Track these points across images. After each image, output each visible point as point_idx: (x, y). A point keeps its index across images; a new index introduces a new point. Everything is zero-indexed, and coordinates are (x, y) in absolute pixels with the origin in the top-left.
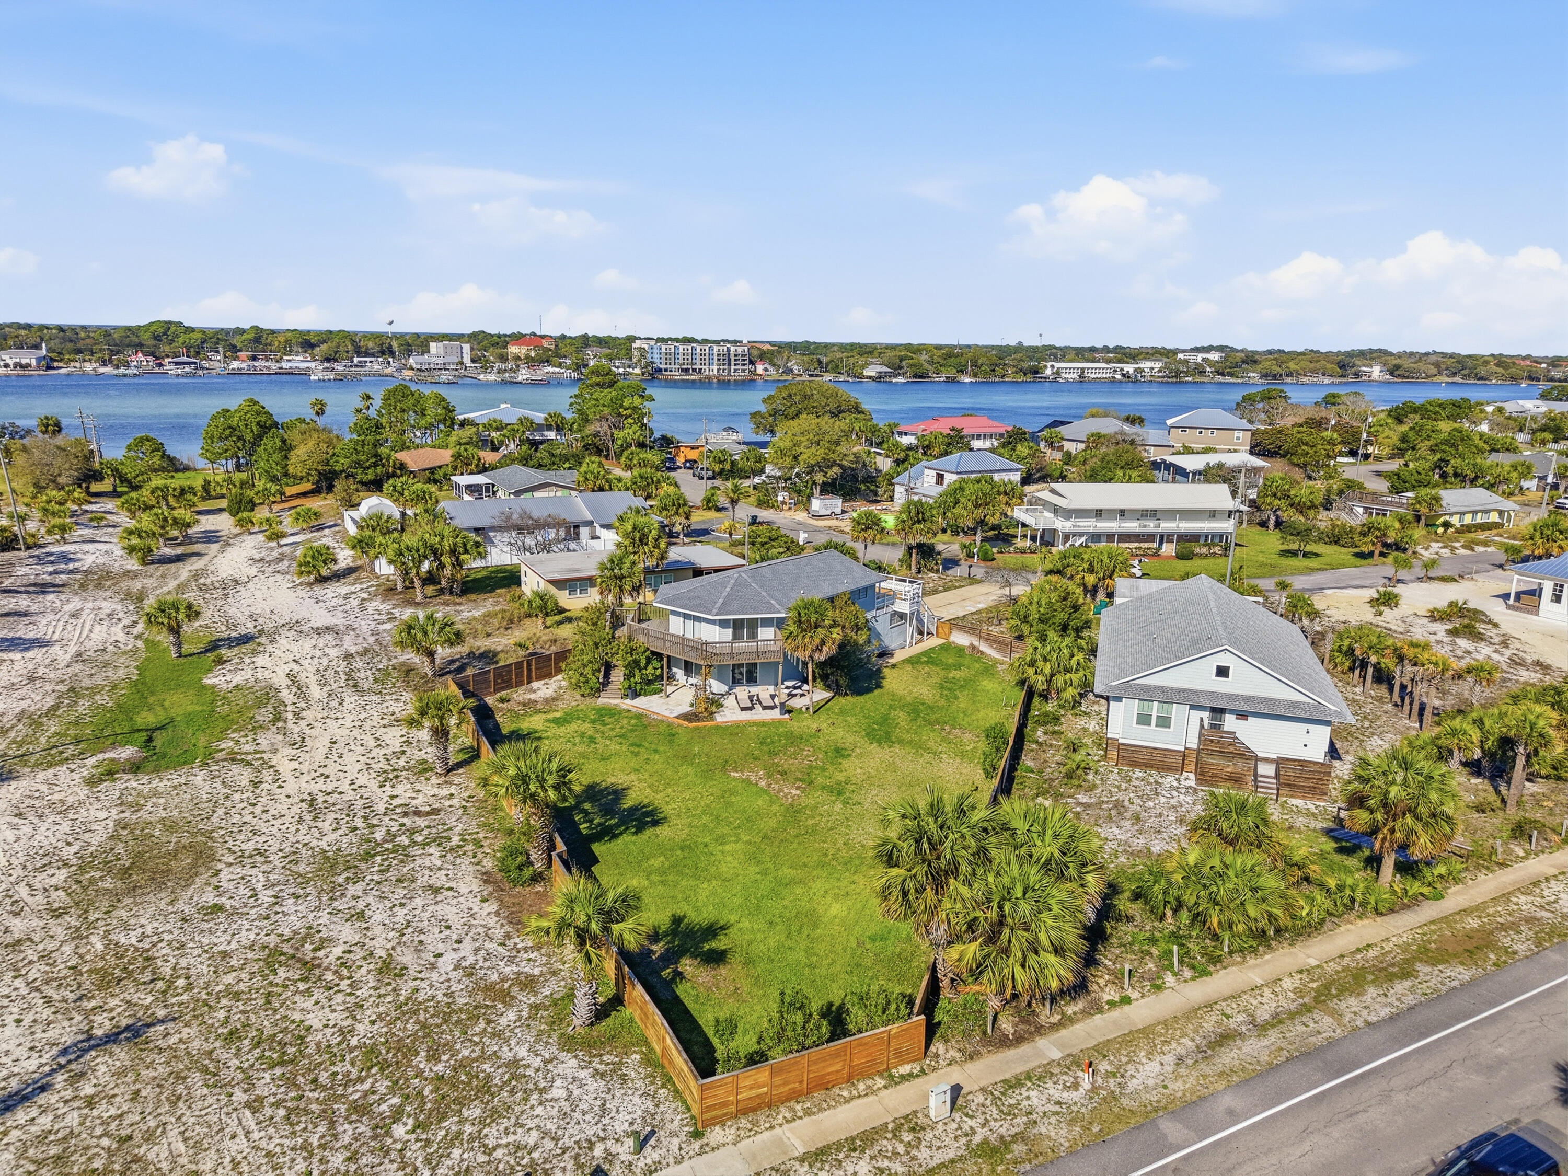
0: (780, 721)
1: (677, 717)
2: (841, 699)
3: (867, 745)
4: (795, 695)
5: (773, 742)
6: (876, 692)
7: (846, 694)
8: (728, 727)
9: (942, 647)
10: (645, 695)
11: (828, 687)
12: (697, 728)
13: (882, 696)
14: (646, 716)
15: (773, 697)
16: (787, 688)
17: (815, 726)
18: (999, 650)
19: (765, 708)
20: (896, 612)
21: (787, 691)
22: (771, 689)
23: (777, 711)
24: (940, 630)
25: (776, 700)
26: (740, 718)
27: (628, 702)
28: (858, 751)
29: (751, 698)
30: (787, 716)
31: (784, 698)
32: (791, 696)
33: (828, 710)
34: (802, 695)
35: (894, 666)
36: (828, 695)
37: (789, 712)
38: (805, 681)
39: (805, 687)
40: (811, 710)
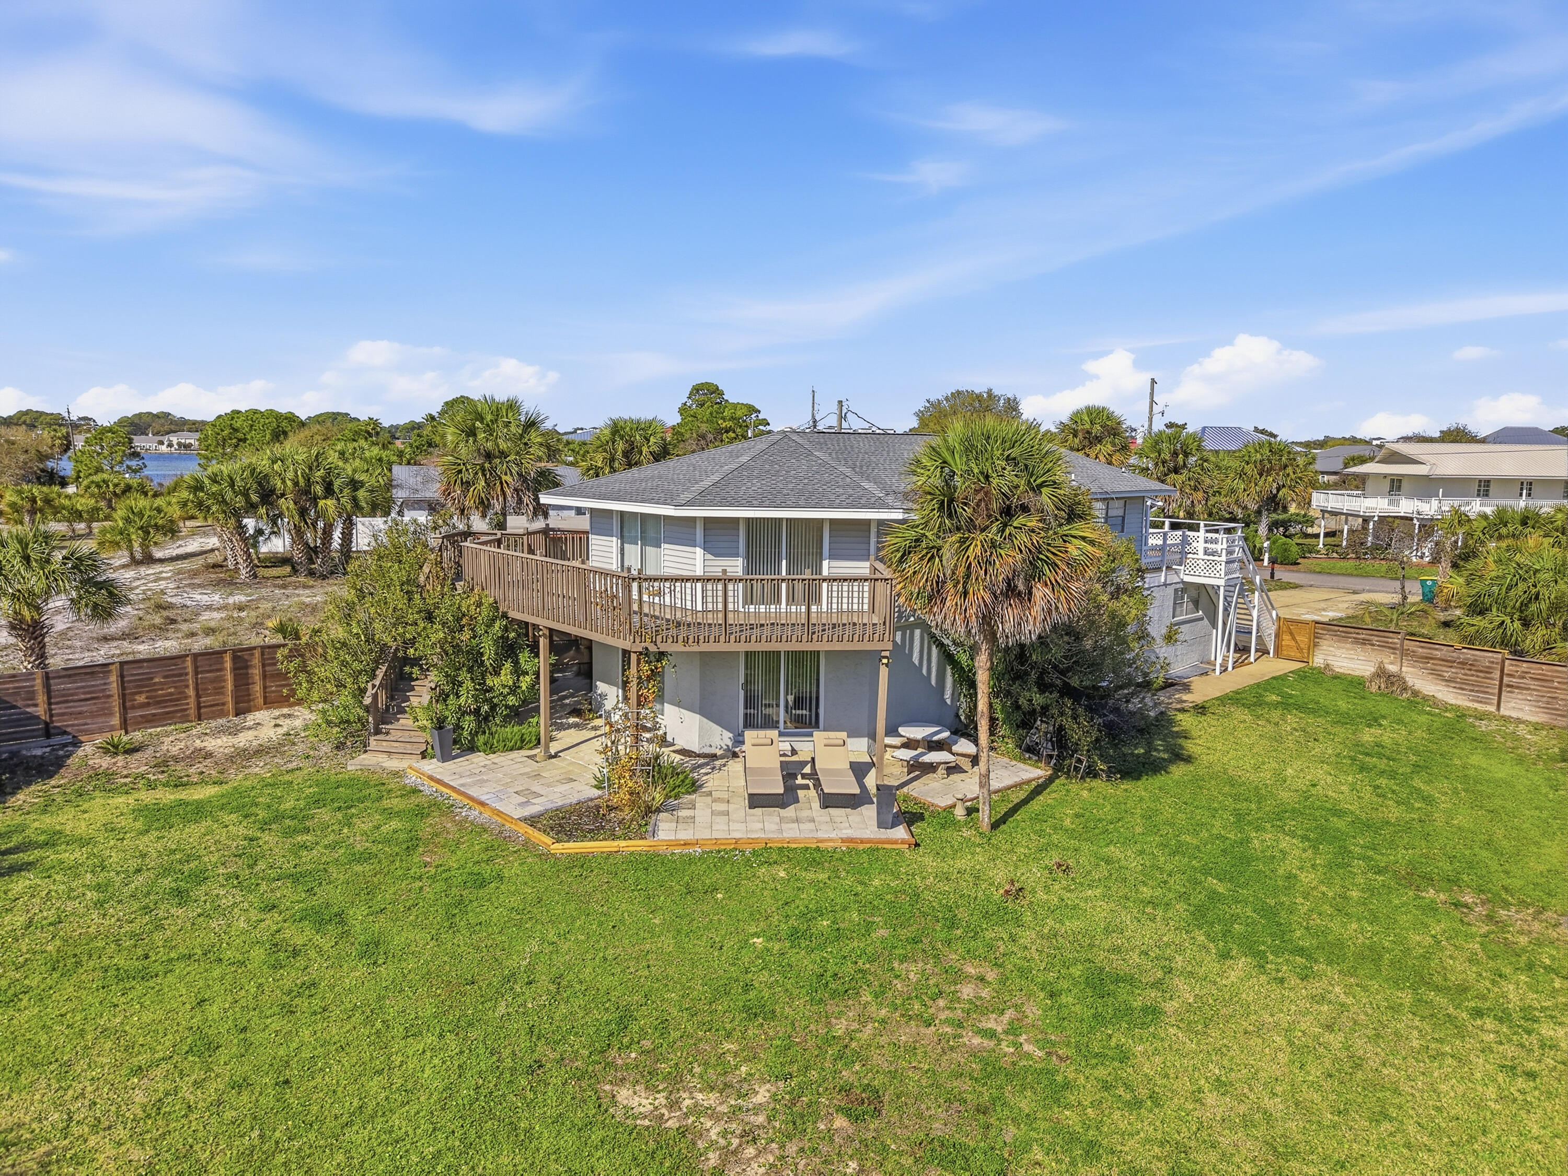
0: (874, 850)
1: (532, 821)
2: (1074, 786)
3: (1211, 965)
4: (931, 768)
5: (838, 934)
6: (1178, 771)
7: (1092, 773)
8: (690, 860)
9: (1301, 675)
10: (491, 749)
11: (1031, 751)
12: (580, 862)
13: (1197, 782)
14: (449, 810)
15: (859, 770)
16: (909, 744)
17: (1000, 874)
18: (1461, 686)
19: (829, 801)
20: (1187, 587)
21: (907, 754)
22: (859, 748)
23: (869, 812)
24: (1286, 640)
25: (871, 781)
26: (738, 831)
27: (432, 766)
28: (1185, 990)
29: (790, 772)
30: (900, 832)
31: (895, 774)
32: (920, 769)
33: (1037, 818)
34: (953, 769)
35: (1201, 709)
36: (1034, 772)
37: (911, 818)
38: (966, 730)
39: (964, 746)
40: (984, 817)
